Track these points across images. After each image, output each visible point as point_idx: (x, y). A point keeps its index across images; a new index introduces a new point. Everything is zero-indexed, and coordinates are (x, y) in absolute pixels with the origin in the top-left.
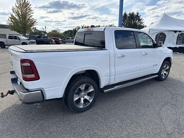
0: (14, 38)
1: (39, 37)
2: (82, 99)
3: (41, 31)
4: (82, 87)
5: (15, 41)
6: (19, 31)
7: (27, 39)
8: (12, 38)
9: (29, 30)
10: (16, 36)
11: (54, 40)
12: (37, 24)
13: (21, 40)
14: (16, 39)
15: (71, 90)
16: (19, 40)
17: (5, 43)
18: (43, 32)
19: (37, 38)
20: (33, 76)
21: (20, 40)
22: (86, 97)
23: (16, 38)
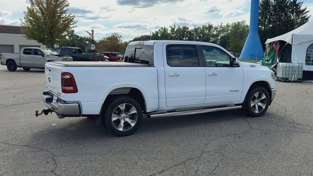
0: (32, 52)
1: (80, 51)
2: (122, 122)
3: (85, 38)
4: (122, 107)
5: (34, 57)
6: (41, 40)
7: (56, 55)
8: (30, 53)
9: (60, 37)
10: (36, 50)
11: (107, 57)
12: (75, 25)
13: (45, 56)
14: (36, 54)
15: (109, 108)
16: (41, 56)
17: (17, 62)
18: (87, 40)
19: (75, 52)
20: (71, 88)
21: (43, 56)
22: (127, 120)
23: (36, 52)
